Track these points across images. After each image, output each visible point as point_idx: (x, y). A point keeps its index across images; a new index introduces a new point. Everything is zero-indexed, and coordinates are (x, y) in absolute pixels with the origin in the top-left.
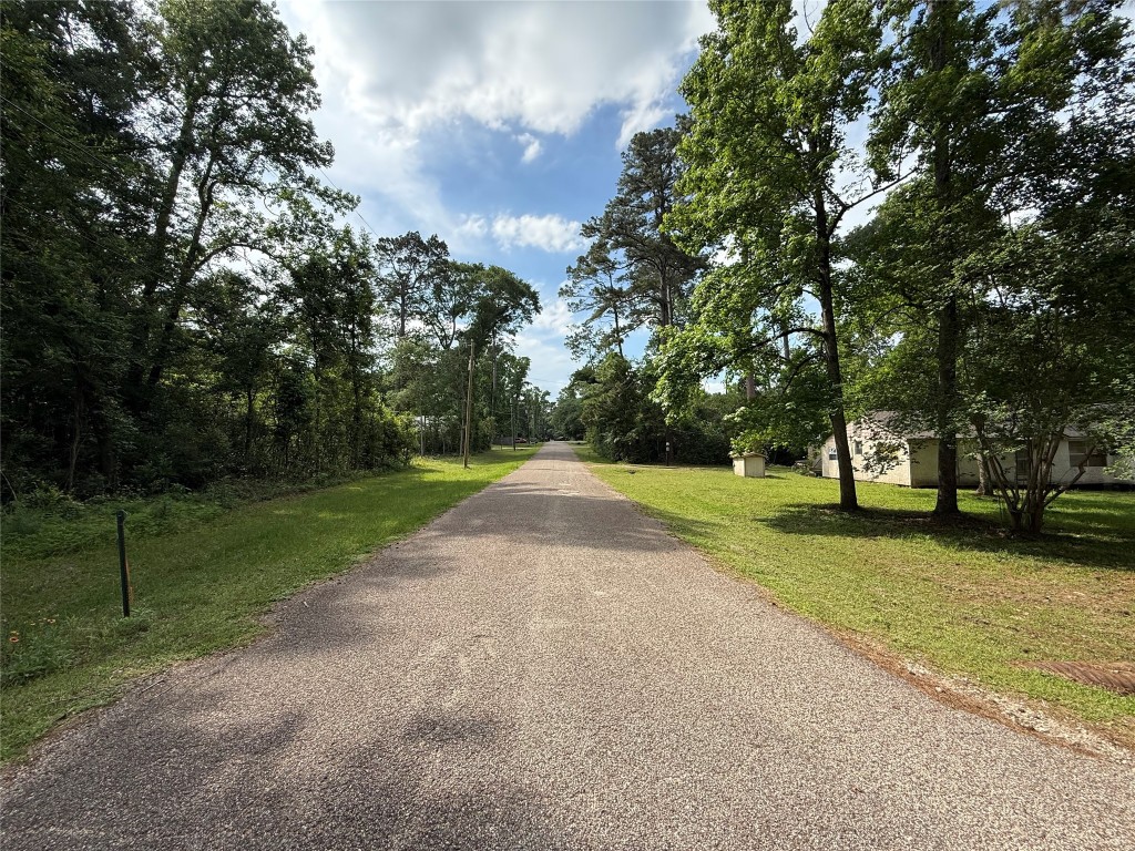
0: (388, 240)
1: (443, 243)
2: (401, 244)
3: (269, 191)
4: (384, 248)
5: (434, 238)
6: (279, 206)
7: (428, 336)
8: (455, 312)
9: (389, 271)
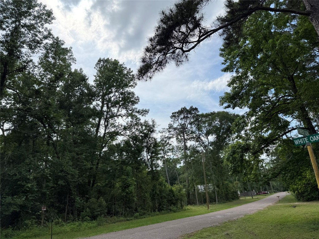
0: (175, 113)
1: (196, 108)
2: (181, 112)
3: (124, 115)
4: (174, 116)
5: (191, 107)
6: (128, 118)
7: (197, 147)
8: (207, 134)
9: (177, 124)
